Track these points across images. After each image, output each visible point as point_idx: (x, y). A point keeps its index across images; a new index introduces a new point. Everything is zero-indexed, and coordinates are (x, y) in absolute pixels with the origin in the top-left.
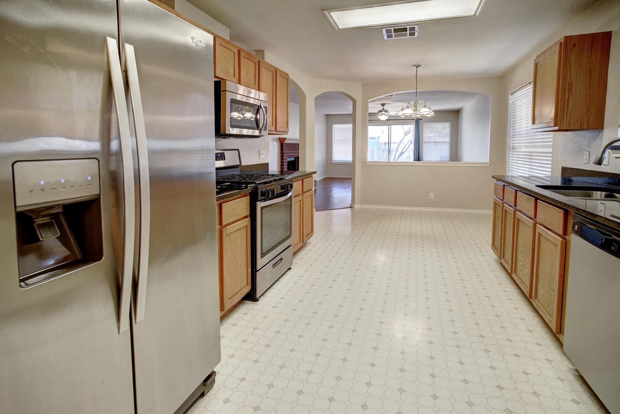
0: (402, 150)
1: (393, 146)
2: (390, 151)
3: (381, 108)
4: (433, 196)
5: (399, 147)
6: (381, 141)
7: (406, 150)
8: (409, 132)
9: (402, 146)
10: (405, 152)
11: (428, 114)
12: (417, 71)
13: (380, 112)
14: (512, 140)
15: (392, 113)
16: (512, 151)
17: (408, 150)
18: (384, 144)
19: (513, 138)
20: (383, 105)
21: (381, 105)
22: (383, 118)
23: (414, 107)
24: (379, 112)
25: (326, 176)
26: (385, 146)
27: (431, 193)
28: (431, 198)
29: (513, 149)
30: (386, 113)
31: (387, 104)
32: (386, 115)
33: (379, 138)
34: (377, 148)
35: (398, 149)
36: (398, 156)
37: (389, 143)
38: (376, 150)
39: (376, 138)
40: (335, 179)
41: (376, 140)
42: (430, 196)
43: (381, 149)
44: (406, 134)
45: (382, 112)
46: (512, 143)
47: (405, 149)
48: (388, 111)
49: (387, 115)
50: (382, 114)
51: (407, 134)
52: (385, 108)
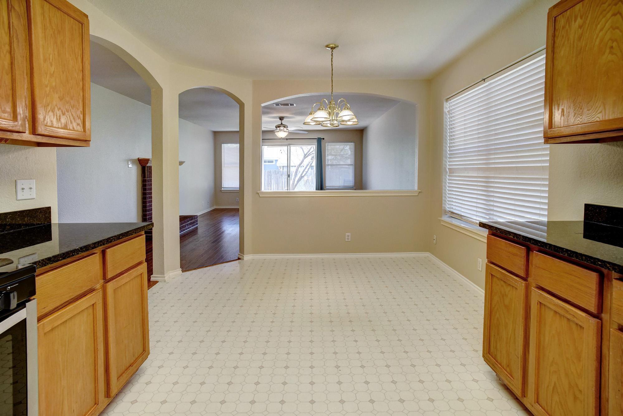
0: (302, 174)
1: (293, 170)
2: (289, 175)
3: (279, 122)
4: (350, 237)
5: (298, 171)
6: (279, 164)
7: (305, 175)
8: (308, 154)
9: (301, 170)
10: (304, 176)
11: (349, 120)
12: (332, 55)
13: (278, 127)
14: (449, 162)
15: (291, 128)
16: (449, 176)
17: (308, 174)
18: (282, 167)
19: (450, 158)
20: (281, 118)
21: (279, 120)
22: (282, 134)
23: (330, 109)
24: (276, 128)
25: (215, 207)
26: (283, 169)
27: (347, 234)
28: (347, 240)
29: (450, 173)
30: (285, 129)
31: (287, 117)
32: (285, 131)
33: (276, 161)
34: (275, 171)
35: (297, 172)
36: (298, 180)
37: (288, 166)
38: (274, 174)
39: (274, 162)
40: (224, 210)
41: (274, 163)
42: (347, 237)
43: (279, 173)
44: (305, 156)
45: (280, 128)
46: (449, 165)
47: (305, 173)
48: (287, 126)
49: (287, 132)
50: (280, 130)
51: (307, 156)
52: (284, 122)
